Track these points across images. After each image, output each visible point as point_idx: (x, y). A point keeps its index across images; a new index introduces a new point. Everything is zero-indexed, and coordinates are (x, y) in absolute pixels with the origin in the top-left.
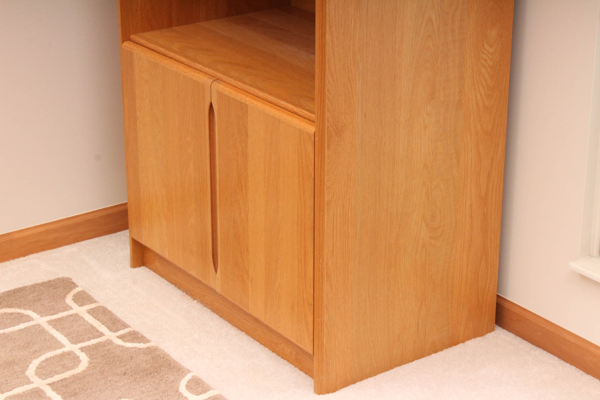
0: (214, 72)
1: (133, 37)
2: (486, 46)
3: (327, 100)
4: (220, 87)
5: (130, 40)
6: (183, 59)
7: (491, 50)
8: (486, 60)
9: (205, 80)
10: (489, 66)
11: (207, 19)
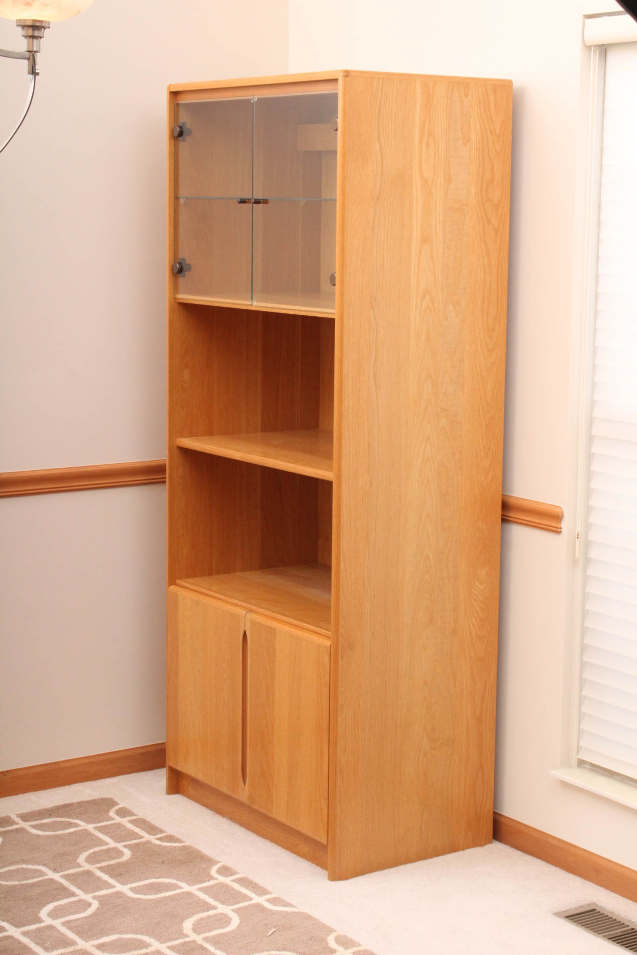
0: (249, 605)
1: (178, 581)
2: (477, 583)
4: (251, 616)
5: (175, 584)
6: (222, 597)
7: (482, 587)
8: (477, 596)
9: (242, 612)
10: (479, 600)
11: (243, 570)
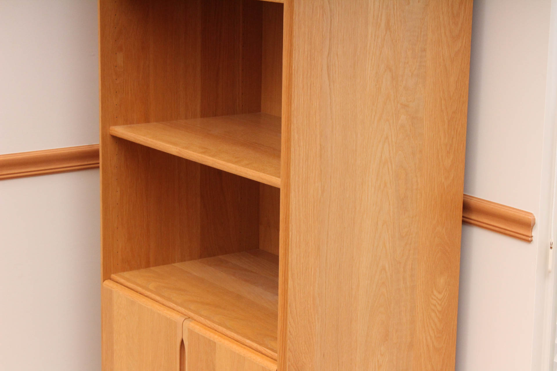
0: (186, 311)
1: (113, 276)
2: (435, 293)
3: (289, 341)
4: (190, 325)
5: (110, 279)
6: (158, 298)
7: (440, 296)
8: (435, 306)
9: (178, 318)
10: (438, 310)
11: (182, 260)
